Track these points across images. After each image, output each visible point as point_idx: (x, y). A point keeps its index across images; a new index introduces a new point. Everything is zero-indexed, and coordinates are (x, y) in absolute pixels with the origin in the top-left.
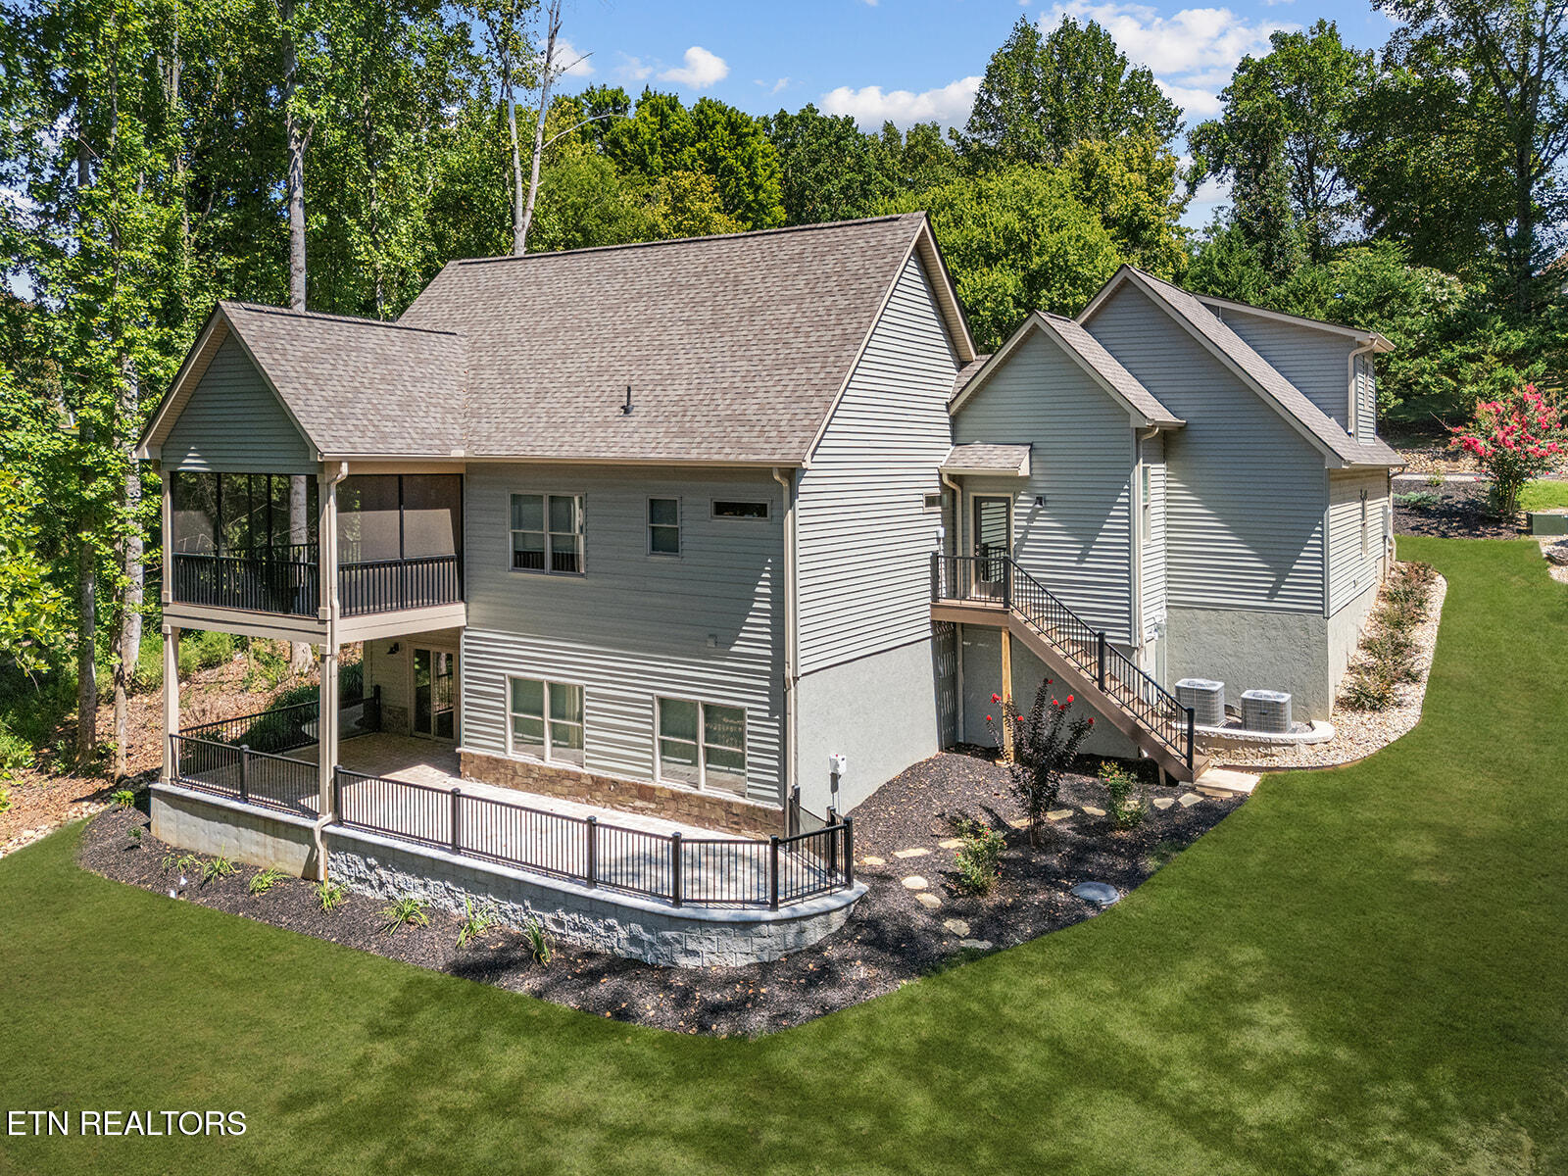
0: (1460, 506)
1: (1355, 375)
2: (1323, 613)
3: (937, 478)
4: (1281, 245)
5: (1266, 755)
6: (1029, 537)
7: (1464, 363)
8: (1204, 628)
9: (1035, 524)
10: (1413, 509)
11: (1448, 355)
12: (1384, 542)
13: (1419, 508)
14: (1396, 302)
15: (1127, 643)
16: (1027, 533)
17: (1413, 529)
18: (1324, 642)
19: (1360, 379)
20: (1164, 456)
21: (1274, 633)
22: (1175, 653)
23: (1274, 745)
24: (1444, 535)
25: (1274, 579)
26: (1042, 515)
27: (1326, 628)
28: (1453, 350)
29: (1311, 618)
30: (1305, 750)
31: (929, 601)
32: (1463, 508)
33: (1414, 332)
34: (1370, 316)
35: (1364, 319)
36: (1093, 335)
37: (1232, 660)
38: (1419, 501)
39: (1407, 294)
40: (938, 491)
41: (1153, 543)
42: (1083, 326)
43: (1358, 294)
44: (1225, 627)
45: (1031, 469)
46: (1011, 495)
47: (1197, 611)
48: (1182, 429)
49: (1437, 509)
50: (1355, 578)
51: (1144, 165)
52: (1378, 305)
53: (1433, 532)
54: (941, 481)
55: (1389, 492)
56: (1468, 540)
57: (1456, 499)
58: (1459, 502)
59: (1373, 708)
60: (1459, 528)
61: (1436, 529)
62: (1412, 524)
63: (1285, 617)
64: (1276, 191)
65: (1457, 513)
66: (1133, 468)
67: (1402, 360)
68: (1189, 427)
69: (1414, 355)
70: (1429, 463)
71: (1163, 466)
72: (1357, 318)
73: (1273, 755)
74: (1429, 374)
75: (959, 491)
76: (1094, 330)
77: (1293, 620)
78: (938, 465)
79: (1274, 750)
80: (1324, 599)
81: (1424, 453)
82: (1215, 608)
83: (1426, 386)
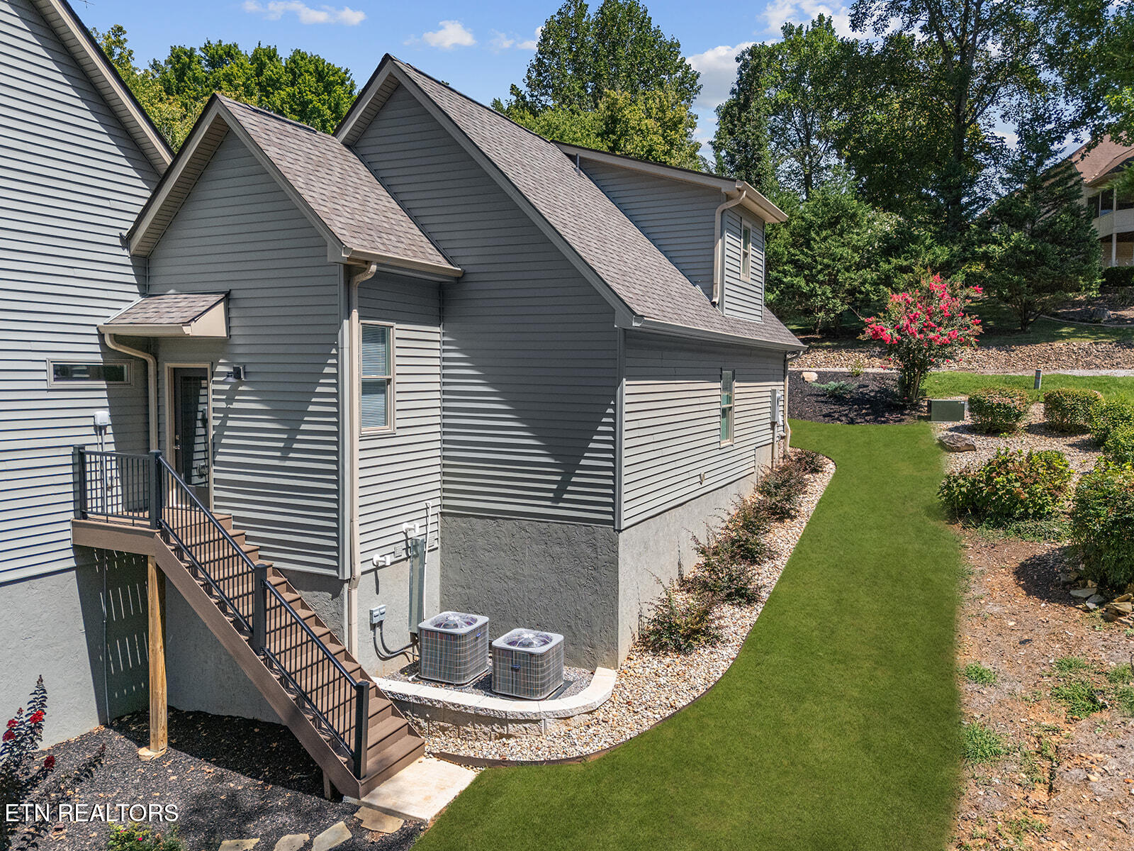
0: (872, 394)
1: (722, 235)
2: (613, 523)
3: (96, 339)
4: (758, 175)
5: (502, 736)
6: (230, 423)
7: (898, 274)
8: (481, 542)
9: (235, 405)
10: (830, 397)
11: (884, 266)
12: (773, 428)
13: (835, 397)
14: (844, 222)
15: (334, 573)
16: (226, 418)
17: (825, 416)
18: (614, 563)
19: (727, 239)
20: (439, 317)
21: (557, 549)
22: (451, 575)
23: (512, 721)
24: (852, 422)
25: (559, 478)
26: (243, 393)
27: (616, 544)
28: (890, 263)
29: (601, 530)
30: (554, 727)
31: (71, 516)
32: (875, 397)
33: (859, 248)
34: (824, 233)
35: (818, 235)
36: (362, 158)
37: (511, 584)
38: (836, 389)
39: (854, 215)
40: (99, 358)
41: (399, 433)
42: (350, 145)
43: (816, 215)
44: (504, 540)
45: (229, 328)
46: (207, 365)
47: (474, 520)
48: (460, 279)
49: (852, 397)
50: (702, 471)
51: (660, 115)
52: (832, 224)
53: (843, 418)
54: (103, 344)
55: (785, 377)
56: (872, 428)
57: (871, 388)
58: (873, 391)
59: (678, 649)
60: (867, 414)
61: (846, 415)
62: (825, 411)
63: (573, 530)
64: (755, 128)
65: (868, 401)
66: (340, 325)
67: (848, 272)
68: (470, 278)
69: (859, 267)
70: (866, 361)
71: (438, 329)
72: (813, 235)
73: (509, 736)
74: (870, 283)
75: (151, 361)
76: (363, 151)
77: (578, 533)
78: (100, 322)
79: (512, 728)
80: (615, 506)
81: (863, 352)
82: (494, 515)
83: (867, 293)
